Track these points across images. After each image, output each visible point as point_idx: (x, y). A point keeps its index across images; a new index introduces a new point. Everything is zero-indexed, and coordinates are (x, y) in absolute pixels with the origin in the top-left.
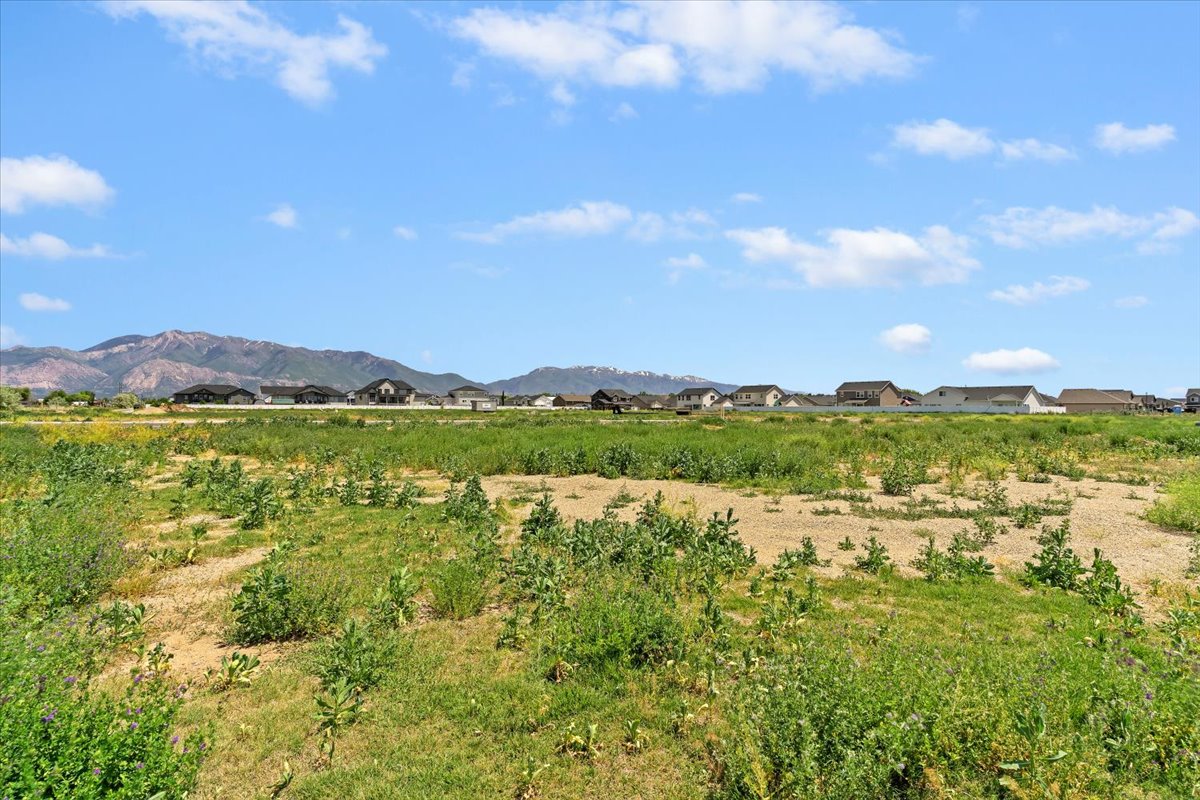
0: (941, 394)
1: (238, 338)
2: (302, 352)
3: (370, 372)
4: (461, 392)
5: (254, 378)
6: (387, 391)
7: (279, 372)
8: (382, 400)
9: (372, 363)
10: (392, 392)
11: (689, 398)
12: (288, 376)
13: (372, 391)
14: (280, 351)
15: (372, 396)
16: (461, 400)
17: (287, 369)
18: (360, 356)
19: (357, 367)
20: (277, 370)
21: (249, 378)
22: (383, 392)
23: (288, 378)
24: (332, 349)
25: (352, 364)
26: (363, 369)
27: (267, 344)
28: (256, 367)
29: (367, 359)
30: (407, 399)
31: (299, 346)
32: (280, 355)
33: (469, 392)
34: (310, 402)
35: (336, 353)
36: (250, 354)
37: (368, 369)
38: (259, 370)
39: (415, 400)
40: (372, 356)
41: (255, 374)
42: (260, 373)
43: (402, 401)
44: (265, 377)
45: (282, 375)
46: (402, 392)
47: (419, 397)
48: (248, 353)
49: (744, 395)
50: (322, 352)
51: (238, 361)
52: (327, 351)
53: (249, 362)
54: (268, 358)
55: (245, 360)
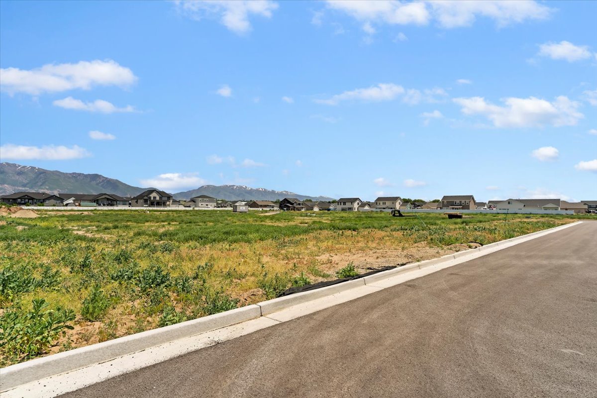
0: (509, 203)
1: (13, 164)
2: (57, 174)
3: (102, 186)
4: (200, 199)
6: (155, 198)
7: (41, 185)
8: (152, 204)
9: (103, 181)
10: (158, 198)
11: (345, 203)
12: (47, 187)
13: (146, 198)
14: (42, 172)
15: (146, 201)
16: (200, 204)
17: (47, 183)
18: (95, 177)
19: (94, 183)
20: (40, 184)
22: (152, 199)
23: (47, 189)
24: (77, 172)
25: (91, 181)
26: (97, 184)
27: (33, 168)
28: (25, 182)
29: (100, 179)
30: (168, 203)
31: (55, 170)
32: (42, 175)
33: (205, 199)
34: (104, 205)
35: (80, 174)
36: (20, 174)
37: (100, 185)
38: (28, 183)
39: (172, 204)
40: (104, 177)
41: (24, 186)
42: (28, 185)
43: (164, 204)
44: (31, 188)
45: (42, 187)
46: (165, 199)
47: (175, 202)
48: (20, 173)
49: (381, 203)
50: (70, 174)
51: (13, 178)
53: (20, 179)
54: (34, 177)
55: (17, 177)
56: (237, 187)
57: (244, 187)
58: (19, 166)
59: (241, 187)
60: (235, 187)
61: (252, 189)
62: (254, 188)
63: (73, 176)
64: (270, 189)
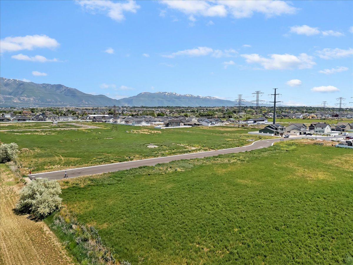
5: (10, 97)
7: (21, 94)
9: (65, 90)
14: (22, 84)
17: (25, 92)
18: (59, 86)
19: (58, 92)
20: (20, 93)
21: (8, 96)
23: (26, 97)
25: (56, 90)
26: (61, 92)
27: (15, 80)
28: (11, 91)
29: (63, 88)
32: (21, 86)
35: (48, 85)
37: (63, 93)
40: (66, 87)
41: (10, 94)
44: (15, 96)
45: (23, 95)
48: (7, 85)
51: (2, 88)
52: (43, 84)
53: (7, 89)
54: (16, 87)
55: (5, 88)
56: (168, 93)
57: (174, 93)
58: (6, 79)
59: (172, 94)
60: (167, 94)
61: (180, 95)
62: (183, 94)
63: (43, 86)
64: (195, 95)
